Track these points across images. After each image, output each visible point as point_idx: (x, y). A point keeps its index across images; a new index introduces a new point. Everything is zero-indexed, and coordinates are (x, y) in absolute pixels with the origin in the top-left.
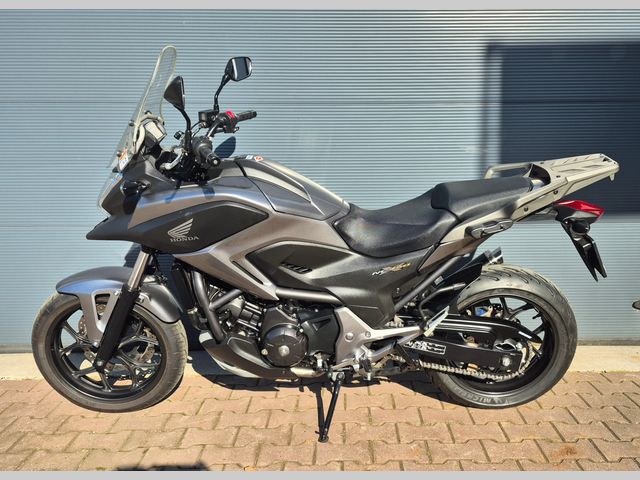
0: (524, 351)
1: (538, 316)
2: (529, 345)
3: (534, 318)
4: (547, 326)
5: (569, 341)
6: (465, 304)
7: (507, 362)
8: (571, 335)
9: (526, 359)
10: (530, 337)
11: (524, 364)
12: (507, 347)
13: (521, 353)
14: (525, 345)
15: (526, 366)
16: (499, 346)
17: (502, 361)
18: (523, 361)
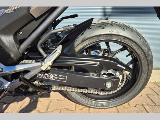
0: (121, 77)
1: (129, 55)
2: (124, 73)
3: (127, 56)
4: (135, 61)
5: (148, 70)
6: (81, 46)
7: (109, 85)
8: (150, 66)
9: (122, 82)
10: (124, 68)
11: (120, 86)
12: (110, 75)
13: (118, 78)
14: (121, 73)
15: (122, 86)
16: (104, 74)
17: (106, 85)
18: (120, 84)
